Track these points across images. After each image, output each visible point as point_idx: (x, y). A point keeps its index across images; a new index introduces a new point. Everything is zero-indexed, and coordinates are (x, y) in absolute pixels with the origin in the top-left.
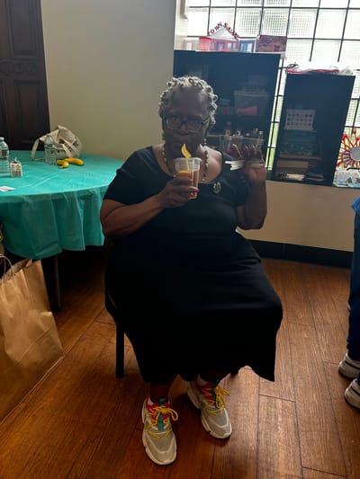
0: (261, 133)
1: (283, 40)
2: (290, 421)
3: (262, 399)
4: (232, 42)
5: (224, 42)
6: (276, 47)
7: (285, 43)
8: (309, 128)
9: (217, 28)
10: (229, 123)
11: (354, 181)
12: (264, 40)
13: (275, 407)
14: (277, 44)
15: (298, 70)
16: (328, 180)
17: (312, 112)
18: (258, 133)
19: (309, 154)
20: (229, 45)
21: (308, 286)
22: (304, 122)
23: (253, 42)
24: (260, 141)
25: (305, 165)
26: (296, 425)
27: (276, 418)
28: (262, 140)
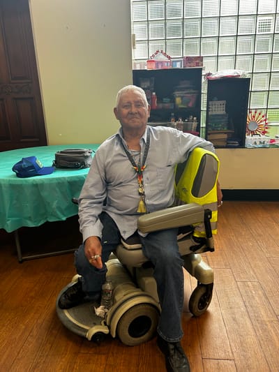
0: (195, 118)
1: (201, 58)
2: (260, 292)
3: (238, 283)
4: (167, 62)
5: (162, 62)
6: (197, 63)
7: (202, 61)
8: (224, 112)
9: (156, 54)
10: (173, 114)
11: (258, 143)
12: (189, 59)
13: (249, 287)
14: (197, 61)
15: (213, 77)
16: (242, 144)
17: (224, 102)
18: (193, 119)
19: (225, 129)
20: (166, 64)
21: (241, 215)
22: (220, 109)
23: (181, 61)
24: (195, 124)
25: (225, 136)
26: (265, 295)
27: (251, 292)
28: (197, 123)
